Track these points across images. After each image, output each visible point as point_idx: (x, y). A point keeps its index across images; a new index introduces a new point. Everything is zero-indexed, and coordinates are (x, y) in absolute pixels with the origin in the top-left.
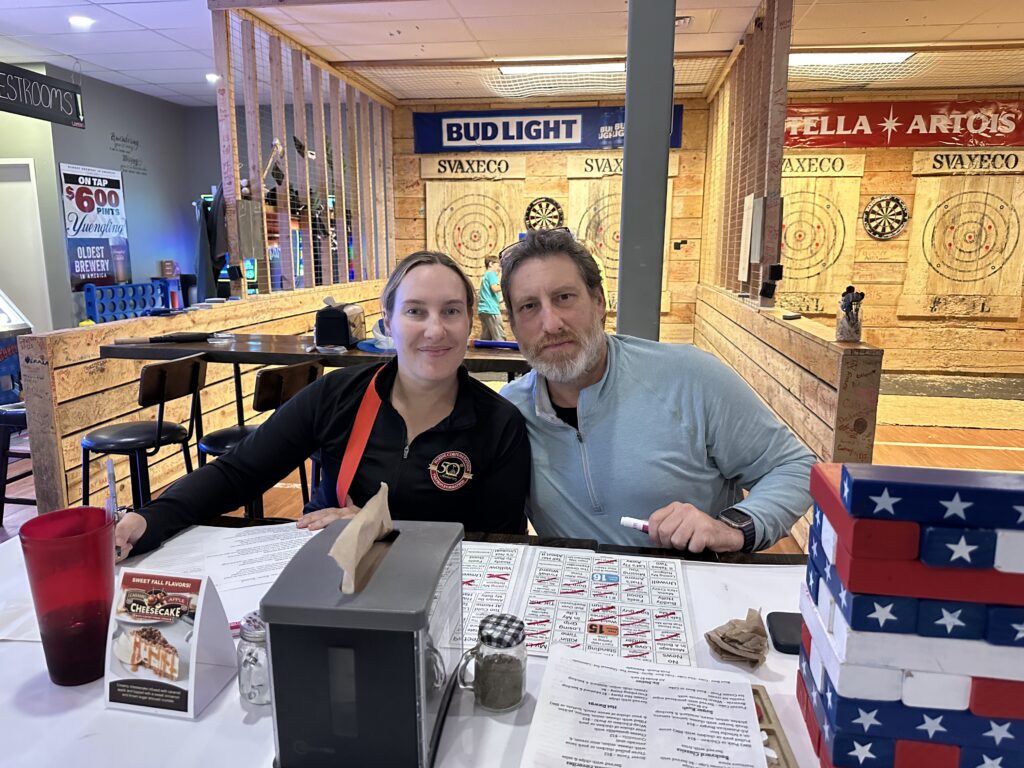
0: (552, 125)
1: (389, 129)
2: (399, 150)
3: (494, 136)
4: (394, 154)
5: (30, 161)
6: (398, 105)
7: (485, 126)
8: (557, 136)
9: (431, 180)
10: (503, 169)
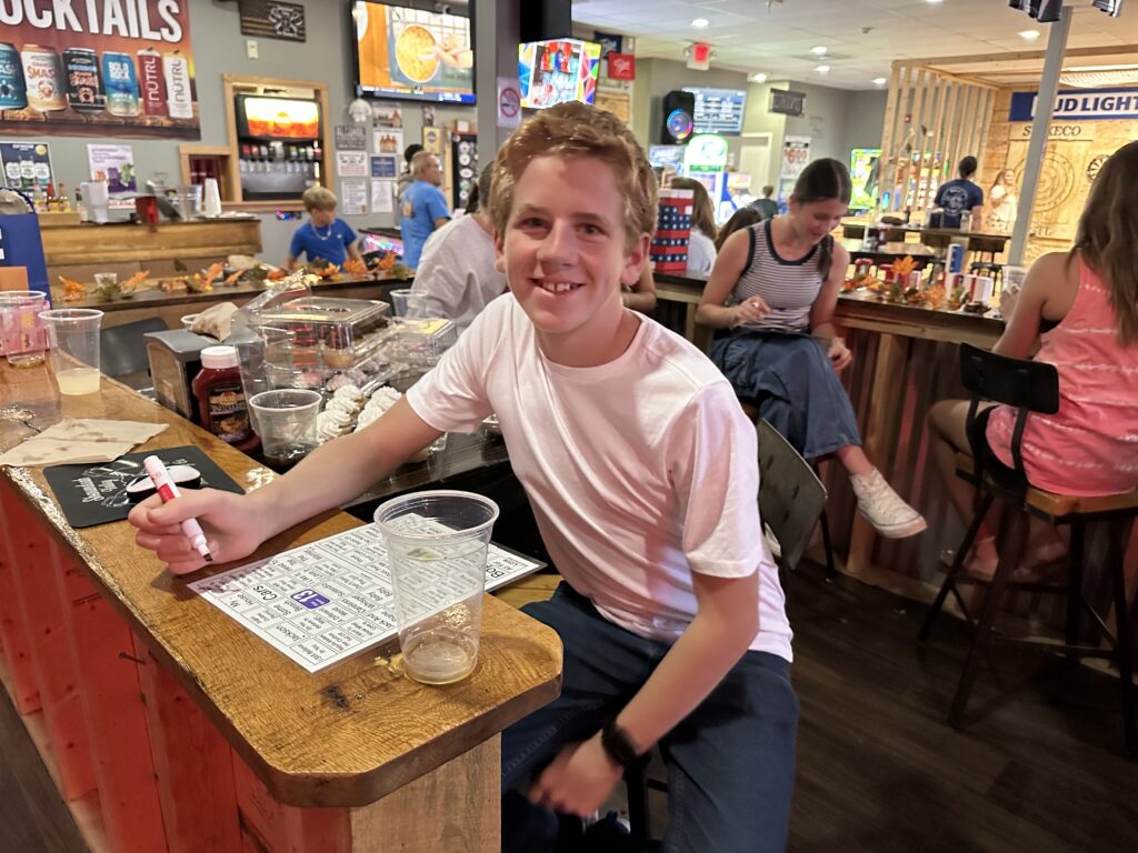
0: (1124, 100)
1: (992, 104)
2: (996, 119)
3: (1074, 108)
4: (993, 121)
5: (770, 135)
6: (1004, 87)
7: (1068, 101)
8: (1127, 108)
9: (1017, 140)
10: (1076, 131)
